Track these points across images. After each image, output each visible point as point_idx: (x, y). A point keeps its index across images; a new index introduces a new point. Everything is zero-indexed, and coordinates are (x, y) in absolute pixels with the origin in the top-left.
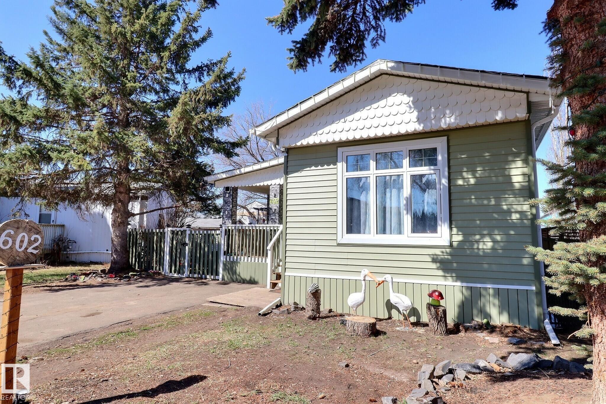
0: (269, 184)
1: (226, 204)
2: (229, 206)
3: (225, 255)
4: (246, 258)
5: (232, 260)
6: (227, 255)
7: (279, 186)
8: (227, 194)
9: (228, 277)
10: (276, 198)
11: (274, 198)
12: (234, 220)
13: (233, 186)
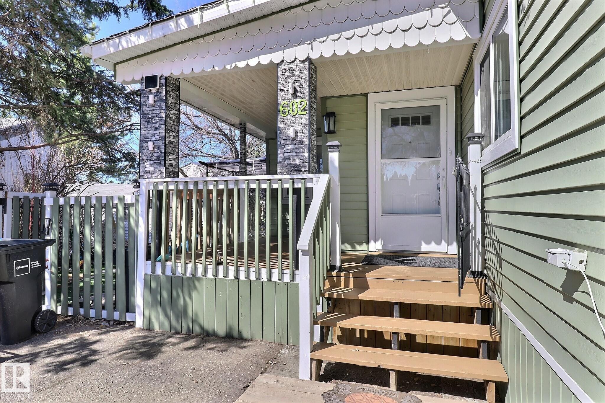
0: (276, 61)
1: (149, 123)
2: (156, 129)
3: (148, 258)
4: (210, 268)
5: (169, 272)
6: (155, 260)
7: (307, 64)
8: (151, 97)
9: (161, 324)
10: (298, 100)
11: (293, 100)
12: (171, 165)
13: (167, 74)
